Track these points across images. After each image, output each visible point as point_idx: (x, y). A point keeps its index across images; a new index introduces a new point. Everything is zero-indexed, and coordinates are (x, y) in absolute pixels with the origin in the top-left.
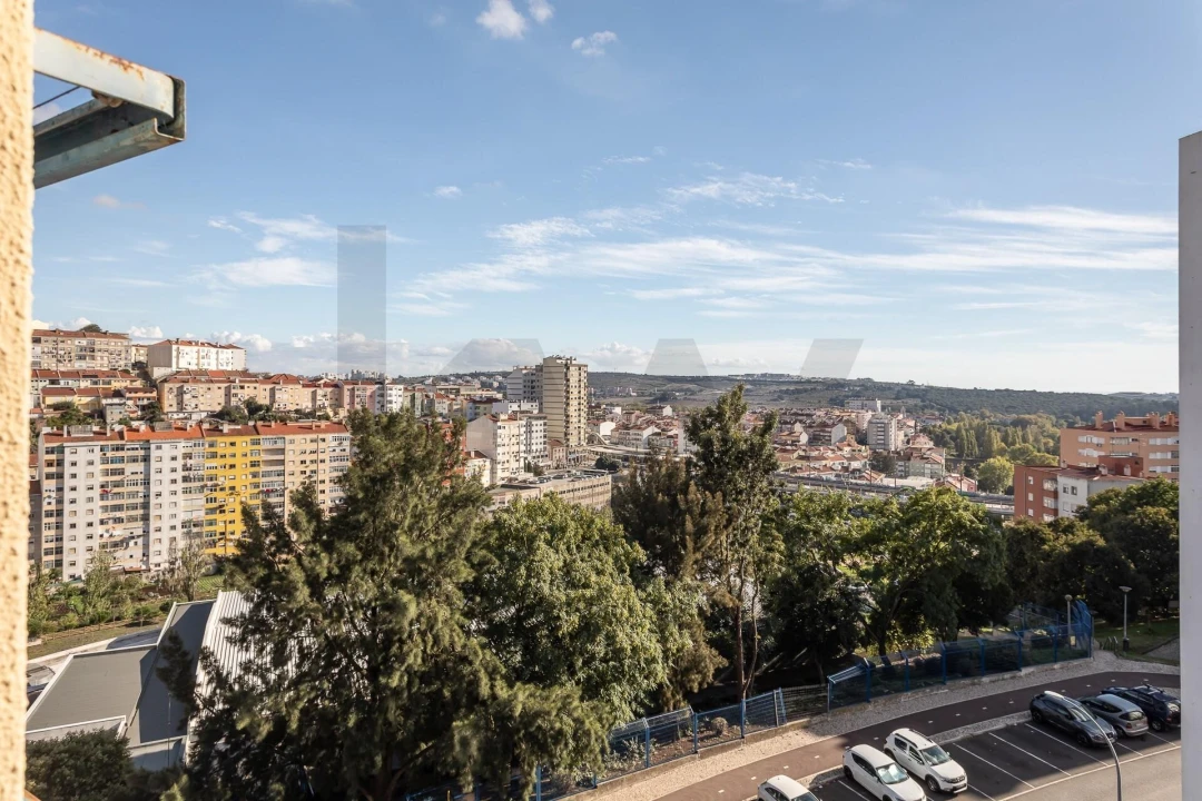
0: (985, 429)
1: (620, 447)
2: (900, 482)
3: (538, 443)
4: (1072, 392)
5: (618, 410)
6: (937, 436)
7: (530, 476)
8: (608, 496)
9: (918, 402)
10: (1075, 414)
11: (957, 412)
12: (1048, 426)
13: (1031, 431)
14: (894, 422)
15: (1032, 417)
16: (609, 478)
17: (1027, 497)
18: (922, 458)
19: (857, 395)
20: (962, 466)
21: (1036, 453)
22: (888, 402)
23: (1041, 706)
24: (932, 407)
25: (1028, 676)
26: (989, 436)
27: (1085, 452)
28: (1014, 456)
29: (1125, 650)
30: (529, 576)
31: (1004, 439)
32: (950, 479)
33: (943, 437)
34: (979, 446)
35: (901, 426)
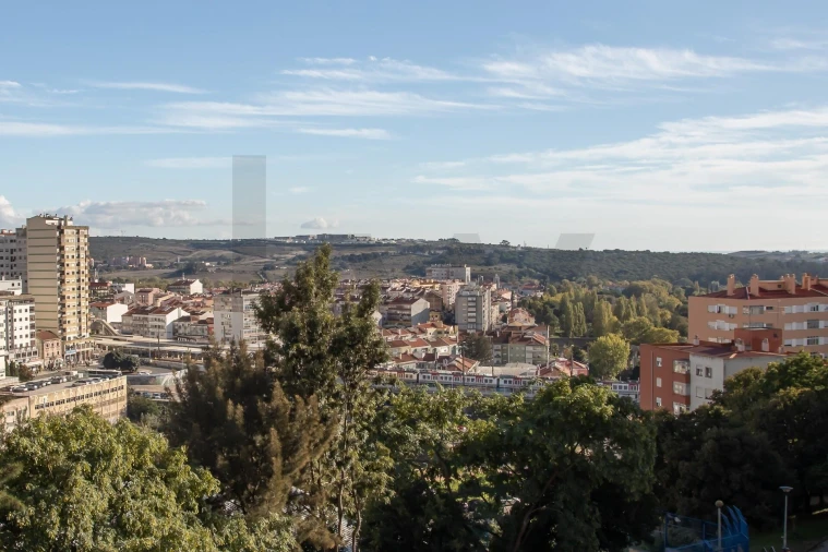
0: (593, 301)
1: (136, 338)
2: (499, 371)
3: (23, 335)
4: (689, 251)
5: (129, 288)
6: (538, 311)
7: (15, 382)
8: (123, 405)
9: (514, 268)
10: (694, 278)
11: (560, 279)
12: (664, 294)
13: (646, 298)
14: (487, 296)
15: (646, 283)
16: (123, 380)
17: (654, 382)
18: (523, 340)
19: (440, 261)
21: (652, 328)
22: (478, 269)
24: (531, 275)
26: (600, 308)
27: (714, 325)
28: (627, 334)
31: (617, 312)
32: (557, 365)
33: (546, 311)
34: (588, 321)
35: (496, 299)
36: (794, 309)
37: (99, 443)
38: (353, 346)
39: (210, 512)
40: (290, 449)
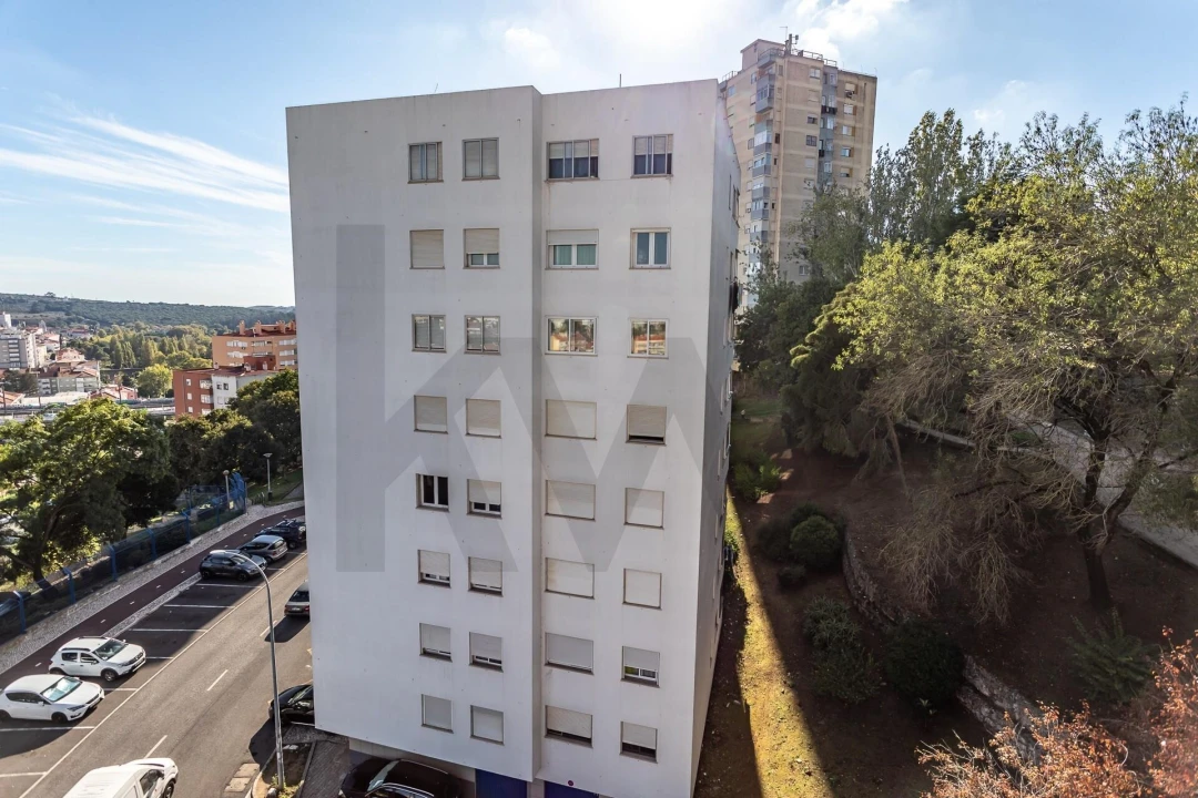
0: (141, 340)
2: (45, 401)
4: (219, 305)
6: (89, 349)
9: (62, 315)
10: (223, 324)
11: (110, 325)
12: (201, 335)
13: (186, 340)
14: (31, 338)
15: (187, 327)
17: (186, 396)
18: (72, 373)
20: (119, 377)
21: (192, 358)
22: (21, 316)
23: (208, 565)
24: (80, 321)
25: (196, 545)
26: (147, 346)
27: (233, 354)
28: (172, 363)
29: (271, 500)
31: (162, 348)
32: (107, 391)
33: (95, 349)
34: (136, 356)
35: (40, 341)
36: (285, 343)
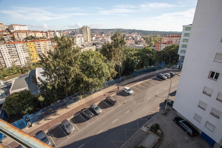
0: (151, 37)
1: (96, 41)
2: (139, 45)
3: (83, 42)
5: (95, 35)
7: (82, 47)
8: (95, 49)
9: (142, 33)
10: (163, 35)
11: (147, 34)
12: (159, 37)
13: (157, 37)
15: (157, 35)
16: (95, 46)
17: (157, 47)
18: (142, 42)
19: (133, 32)
20: (147, 43)
21: (157, 41)
22: (137, 33)
23: (158, 75)
24: (144, 34)
25: (157, 72)
27: (165, 40)
28: (154, 41)
29: (168, 67)
30: (89, 63)
31: (153, 39)
32: (146, 45)
33: (145, 38)
34: (150, 40)
35: (139, 37)
36: (174, 39)
37: (92, 54)
38: (122, 42)
39: (105, 61)
40: (114, 54)
